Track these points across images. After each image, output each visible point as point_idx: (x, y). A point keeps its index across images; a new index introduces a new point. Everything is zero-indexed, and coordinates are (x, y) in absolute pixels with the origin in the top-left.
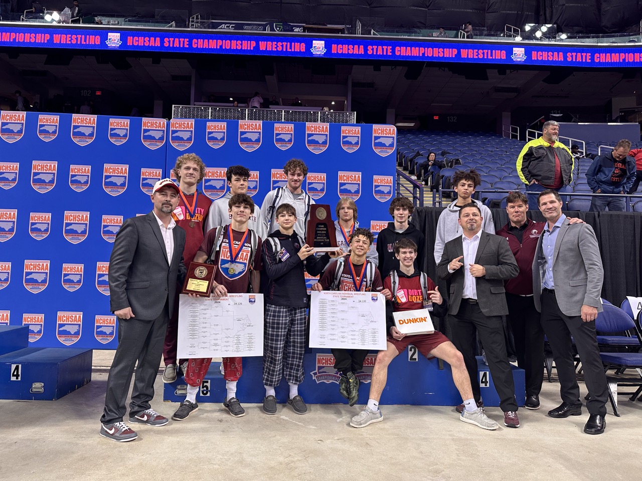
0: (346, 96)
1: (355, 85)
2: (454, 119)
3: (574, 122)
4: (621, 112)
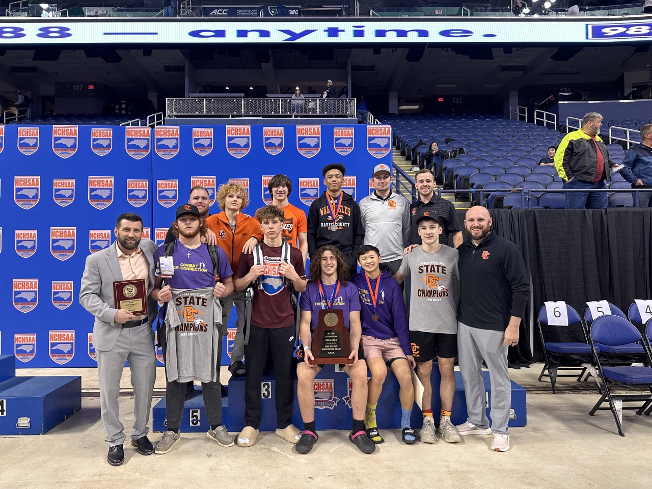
0: (346, 81)
1: (354, 68)
2: (459, 100)
3: (584, 100)
4: (633, 87)
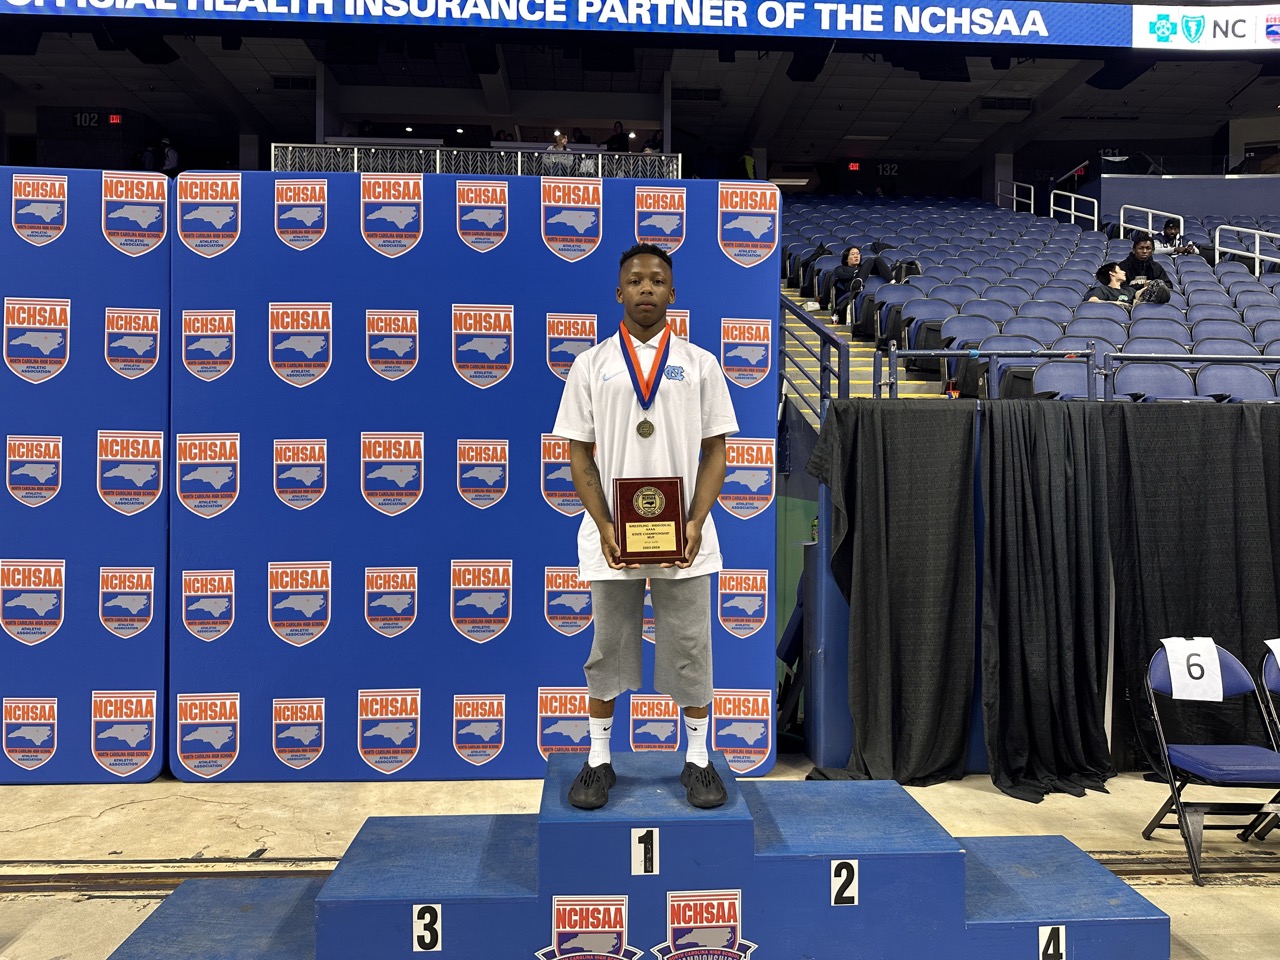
1: (677, 93)
3: (1153, 173)
4: (1247, 151)
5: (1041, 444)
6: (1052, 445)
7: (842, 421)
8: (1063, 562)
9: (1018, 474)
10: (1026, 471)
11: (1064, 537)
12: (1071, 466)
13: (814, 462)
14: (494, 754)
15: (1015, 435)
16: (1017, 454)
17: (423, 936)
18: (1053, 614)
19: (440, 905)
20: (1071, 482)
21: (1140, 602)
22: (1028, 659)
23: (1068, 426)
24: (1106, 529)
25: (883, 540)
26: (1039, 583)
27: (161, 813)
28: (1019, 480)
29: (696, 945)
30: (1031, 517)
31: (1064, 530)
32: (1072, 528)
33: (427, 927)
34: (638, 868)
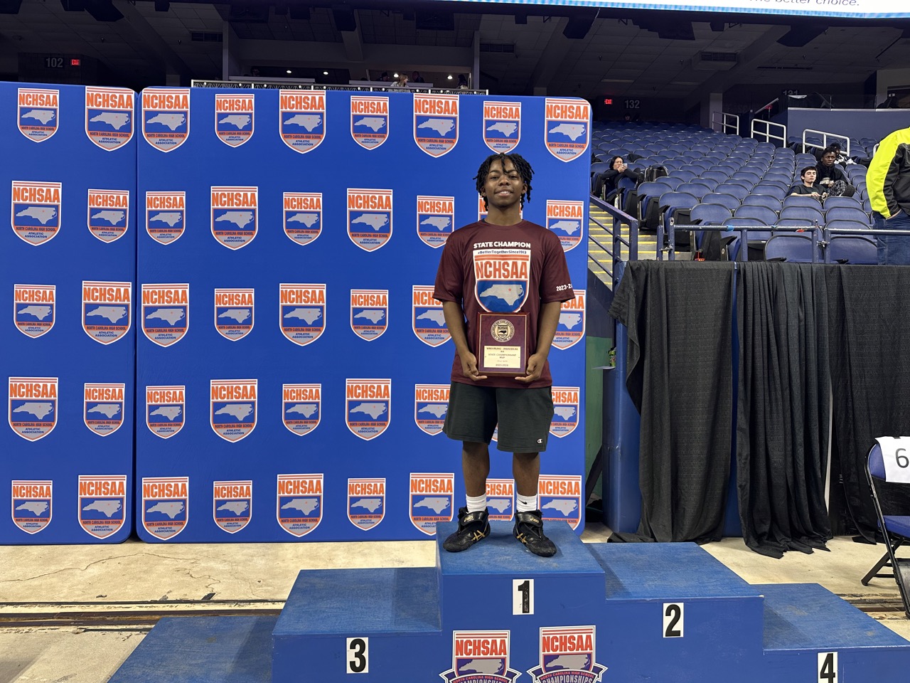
0: (471, 66)
1: (485, 47)
3: (824, 107)
4: (889, 93)
5: (781, 295)
6: (789, 295)
7: (635, 277)
8: (797, 381)
9: (764, 316)
10: (770, 315)
11: (797, 363)
12: (802, 311)
13: (614, 307)
14: (377, 522)
15: (762, 288)
16: (763, 302)
17: (354, 662)
18: (789, 420)
19: (367, 638)
20: (803, 323)
21: (851, 411)
22: (770, 453)
23: (800, 281)
24: (827, 358)
25: (666, 365)
26: (779, 397)
27: (133, 566)
28: (764, 321)
29: (561, 668)
30: (774, 348)
31: (797, 358)
32: (803, 356)
33: (357, 655)
34: (517, 610)
